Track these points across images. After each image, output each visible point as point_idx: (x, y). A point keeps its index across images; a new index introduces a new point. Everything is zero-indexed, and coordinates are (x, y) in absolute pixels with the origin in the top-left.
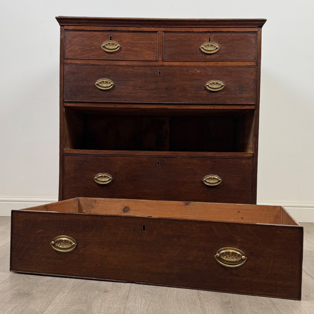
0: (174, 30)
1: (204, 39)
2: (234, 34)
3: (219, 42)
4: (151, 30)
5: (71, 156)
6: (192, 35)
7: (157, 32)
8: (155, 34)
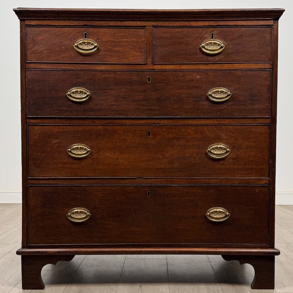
0: (166, 24)
1: (206, 36)
2: (243, 29)
3: (225, 39)
4: (137, 25)
5: (37, 187)
6: (190, 30)
7: (146, 26)
8: (142, 30)
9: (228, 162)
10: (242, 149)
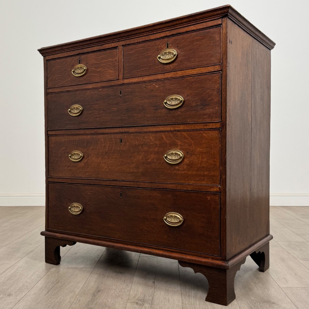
1: (162, 46)
7: (118, 47)
8: (115, 50)
9: (182, 168)
10: (195, 154)
